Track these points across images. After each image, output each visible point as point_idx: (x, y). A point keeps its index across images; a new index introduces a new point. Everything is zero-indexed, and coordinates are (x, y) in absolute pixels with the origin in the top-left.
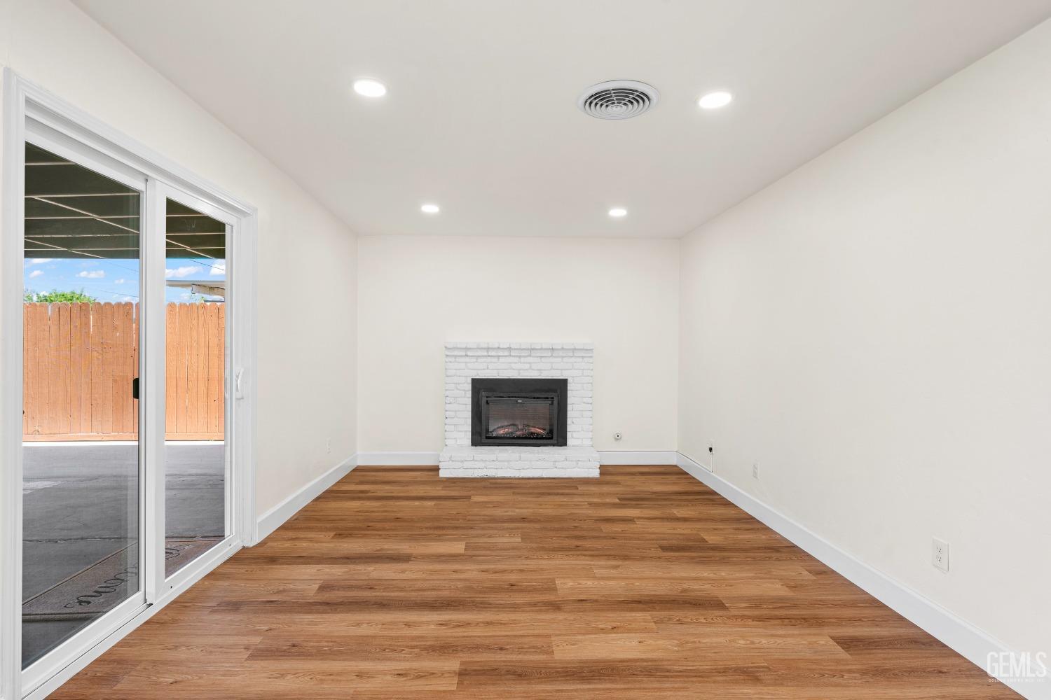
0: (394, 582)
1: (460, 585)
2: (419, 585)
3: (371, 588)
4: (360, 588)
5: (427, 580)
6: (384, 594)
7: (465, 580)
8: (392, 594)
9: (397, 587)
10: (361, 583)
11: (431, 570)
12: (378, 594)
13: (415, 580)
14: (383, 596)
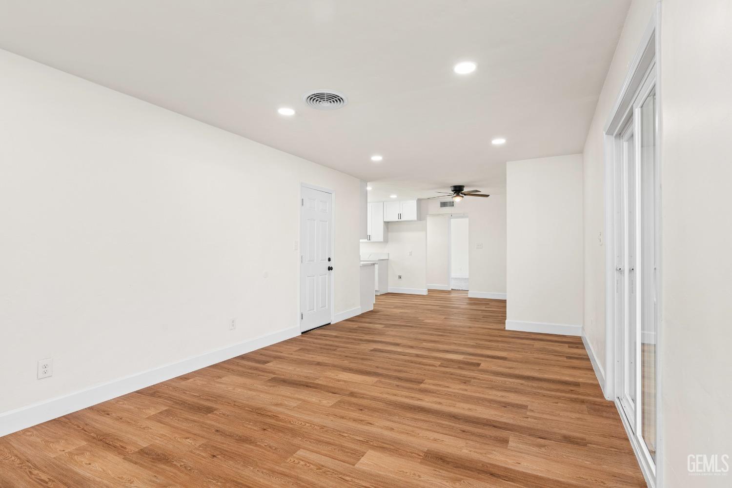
0: (444, 432)
1: (396, 418)
2: (425, 426)
3: (464, 431)
4: (473, 434)
5: (417, 427)
6: (453, 425)
7: (390, 421)
8: (447, 423)
9: (442, 427)
10: (473, 437)
11: (411, 435)
12: (458, 426)
13: (427, 430)
14: (455, 423)
